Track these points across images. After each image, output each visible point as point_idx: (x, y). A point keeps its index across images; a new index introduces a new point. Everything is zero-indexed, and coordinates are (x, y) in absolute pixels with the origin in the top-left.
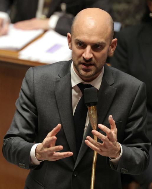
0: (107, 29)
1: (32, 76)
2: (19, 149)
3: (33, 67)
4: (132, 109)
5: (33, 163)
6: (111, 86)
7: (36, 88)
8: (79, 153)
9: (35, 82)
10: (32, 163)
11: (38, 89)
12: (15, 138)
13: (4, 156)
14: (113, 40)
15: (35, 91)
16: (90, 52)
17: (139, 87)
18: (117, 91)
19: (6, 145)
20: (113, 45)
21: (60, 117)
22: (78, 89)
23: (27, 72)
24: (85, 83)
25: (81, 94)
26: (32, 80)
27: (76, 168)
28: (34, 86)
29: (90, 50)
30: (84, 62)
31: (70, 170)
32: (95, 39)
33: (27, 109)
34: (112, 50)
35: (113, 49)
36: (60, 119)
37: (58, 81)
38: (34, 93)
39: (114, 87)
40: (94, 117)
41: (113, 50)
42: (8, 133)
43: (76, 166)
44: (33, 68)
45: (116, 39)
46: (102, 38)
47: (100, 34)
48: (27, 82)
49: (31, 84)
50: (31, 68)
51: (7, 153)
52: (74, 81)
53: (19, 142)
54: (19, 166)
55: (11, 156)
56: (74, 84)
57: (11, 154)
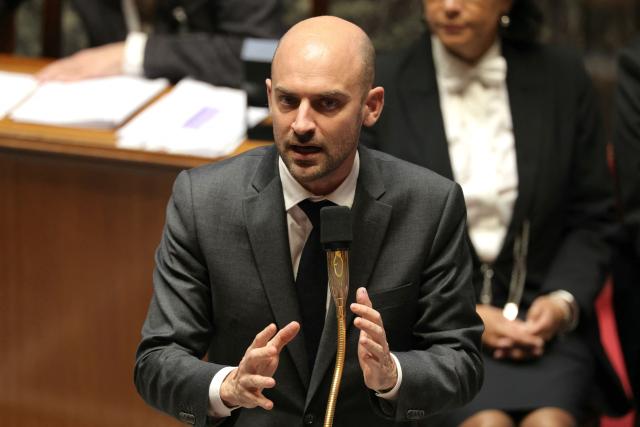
0: (351, 62)
1: (188, 191)
2: (182, 377)
3: (187, 168)
4: (432, 251)
5: (216, 413)
6: (378, 199)
7: (199, 221)
8: (315, 367)
9: (196, 204)
10: (212, 414)
11: (204, 223)
12: (166, 351)
13: (139, 391)
14: (373, 91)
15: (198, 226)
16: (308, 115)
17: (447, 198)
18: (393, 211)
19: (143, 368)
20: (374, 102)
21: (263, 285)
22: (301, 213)
23: (175, 183)
24: (317, 199)
25: (309, 226)
26: (189, 200)
27: (310, 404)
28: (194, 217)
29: (308, 110)
30: (296, 142)
31: (297, 411)
32: (319, 84)
33: (186, 273)
34: (372, 114)
35: (376, 112)
36: (265, 291)
37: (252, 200)
38: (196, 231)
39: (385, 203)
40: (339, 276)
41: (376, 116)
42: (146, 336)
43: (308, 400)
44: (189, 173)
45: (379, 89)
46: (337, 81)
47: (332, 72)
48: (176, 207)
49: (187, 212)
50: (183, 173)
51: (148, 388)
52: (291, 196)
53: (179, 362)
54: (178, 417)
55: (159, 395)
56: (289, 203)
57: (159, 390)
